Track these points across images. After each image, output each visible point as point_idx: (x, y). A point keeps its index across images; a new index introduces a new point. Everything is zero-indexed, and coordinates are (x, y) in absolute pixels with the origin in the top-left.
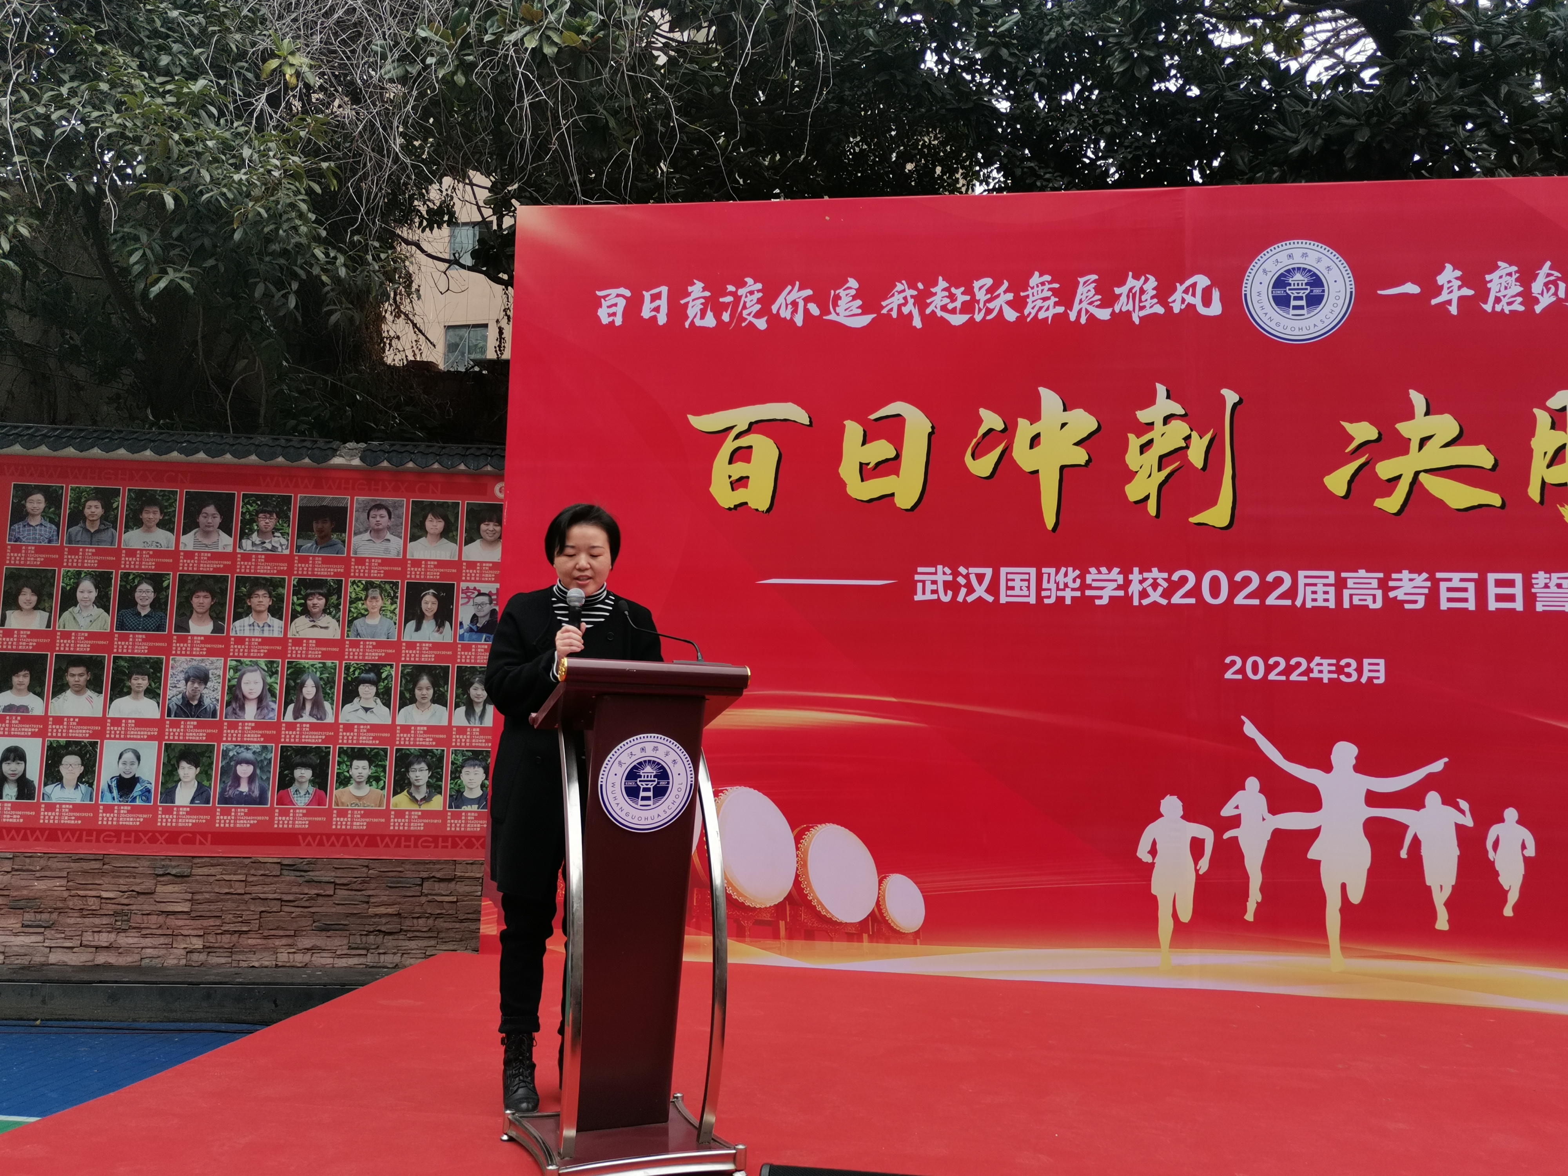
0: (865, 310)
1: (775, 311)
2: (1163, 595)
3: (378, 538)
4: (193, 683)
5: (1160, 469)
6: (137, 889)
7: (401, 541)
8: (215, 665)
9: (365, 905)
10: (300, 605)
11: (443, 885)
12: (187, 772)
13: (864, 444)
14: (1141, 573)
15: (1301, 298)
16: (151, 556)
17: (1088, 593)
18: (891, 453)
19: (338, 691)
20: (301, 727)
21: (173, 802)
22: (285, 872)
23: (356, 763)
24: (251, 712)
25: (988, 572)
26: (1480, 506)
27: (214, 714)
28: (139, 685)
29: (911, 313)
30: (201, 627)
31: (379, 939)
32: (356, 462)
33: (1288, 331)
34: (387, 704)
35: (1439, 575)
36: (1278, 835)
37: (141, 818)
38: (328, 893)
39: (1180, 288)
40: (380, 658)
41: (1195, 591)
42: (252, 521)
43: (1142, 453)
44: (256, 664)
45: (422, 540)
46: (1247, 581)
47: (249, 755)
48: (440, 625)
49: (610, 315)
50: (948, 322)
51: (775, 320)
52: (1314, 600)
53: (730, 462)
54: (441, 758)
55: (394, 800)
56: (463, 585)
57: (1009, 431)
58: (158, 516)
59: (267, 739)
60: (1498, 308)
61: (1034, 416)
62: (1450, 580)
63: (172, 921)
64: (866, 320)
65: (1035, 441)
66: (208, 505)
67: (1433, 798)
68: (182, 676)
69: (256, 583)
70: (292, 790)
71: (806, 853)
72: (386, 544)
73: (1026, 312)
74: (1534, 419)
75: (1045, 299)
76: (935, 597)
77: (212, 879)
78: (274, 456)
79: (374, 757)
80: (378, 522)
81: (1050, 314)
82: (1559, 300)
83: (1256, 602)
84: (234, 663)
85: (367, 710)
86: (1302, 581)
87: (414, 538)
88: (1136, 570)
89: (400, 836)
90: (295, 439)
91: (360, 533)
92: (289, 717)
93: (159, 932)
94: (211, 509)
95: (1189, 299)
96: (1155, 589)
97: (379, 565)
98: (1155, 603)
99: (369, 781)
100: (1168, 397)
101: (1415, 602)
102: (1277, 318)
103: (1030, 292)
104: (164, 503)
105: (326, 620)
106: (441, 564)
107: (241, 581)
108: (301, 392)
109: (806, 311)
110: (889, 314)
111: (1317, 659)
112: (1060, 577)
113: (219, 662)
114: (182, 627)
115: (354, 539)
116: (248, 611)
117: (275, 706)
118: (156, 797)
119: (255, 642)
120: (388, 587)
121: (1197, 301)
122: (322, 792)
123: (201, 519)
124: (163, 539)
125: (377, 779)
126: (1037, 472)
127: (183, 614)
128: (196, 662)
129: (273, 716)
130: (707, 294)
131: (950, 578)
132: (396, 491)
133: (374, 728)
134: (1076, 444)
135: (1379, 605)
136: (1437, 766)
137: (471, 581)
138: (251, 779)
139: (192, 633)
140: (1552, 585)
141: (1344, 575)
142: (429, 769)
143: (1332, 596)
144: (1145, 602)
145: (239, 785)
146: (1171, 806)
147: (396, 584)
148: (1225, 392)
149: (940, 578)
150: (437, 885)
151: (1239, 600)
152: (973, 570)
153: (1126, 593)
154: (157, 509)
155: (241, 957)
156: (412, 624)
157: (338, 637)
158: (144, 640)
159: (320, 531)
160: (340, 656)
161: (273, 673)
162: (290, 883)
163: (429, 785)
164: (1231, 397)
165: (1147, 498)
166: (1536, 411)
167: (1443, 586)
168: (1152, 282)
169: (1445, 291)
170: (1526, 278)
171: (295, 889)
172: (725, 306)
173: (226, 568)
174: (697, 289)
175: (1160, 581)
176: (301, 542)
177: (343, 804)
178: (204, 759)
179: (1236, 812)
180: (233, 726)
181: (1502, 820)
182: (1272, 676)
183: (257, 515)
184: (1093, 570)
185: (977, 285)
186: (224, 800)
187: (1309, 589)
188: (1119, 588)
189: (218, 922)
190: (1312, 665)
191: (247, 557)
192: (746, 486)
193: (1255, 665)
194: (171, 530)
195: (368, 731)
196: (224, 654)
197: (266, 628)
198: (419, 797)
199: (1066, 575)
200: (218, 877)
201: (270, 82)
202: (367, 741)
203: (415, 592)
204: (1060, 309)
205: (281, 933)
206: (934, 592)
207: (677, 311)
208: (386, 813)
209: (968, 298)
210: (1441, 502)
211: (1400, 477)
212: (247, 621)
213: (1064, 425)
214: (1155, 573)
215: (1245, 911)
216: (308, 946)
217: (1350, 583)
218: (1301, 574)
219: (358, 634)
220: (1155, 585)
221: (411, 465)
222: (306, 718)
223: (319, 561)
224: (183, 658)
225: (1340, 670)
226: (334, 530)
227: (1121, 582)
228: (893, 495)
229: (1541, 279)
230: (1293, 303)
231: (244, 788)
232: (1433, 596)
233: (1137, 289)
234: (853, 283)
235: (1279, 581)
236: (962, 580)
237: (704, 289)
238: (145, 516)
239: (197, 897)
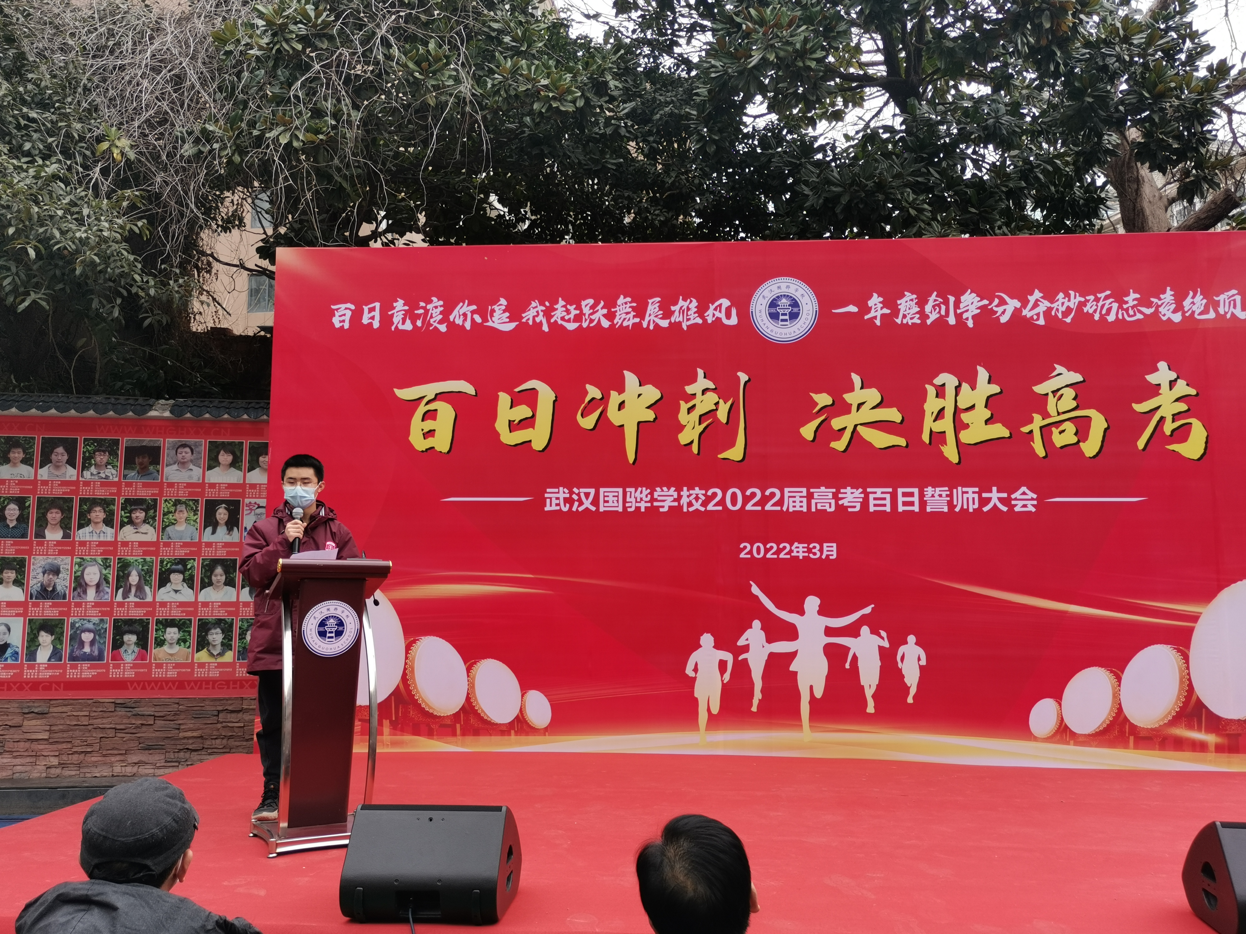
0: (511, 319)
1: (452, 320)
2: (702, 505)
3: (184, 468)
4: (49, 575)
5: (700, 424)
6: (9, 723)
7: (201, 470)
8: (64, 562)
9: (177, 731)
10: (126, 517)
11: (233, 715)
12: (45, 638)
13: (511, 408)
14: (688, 490)
15: (785, 314)
16: (16, 484)
17: (655, 504)
18: (530, 414)
19: (155, 579)
20: (128, 605)
21: (35, 660)
22: (118, 709)
23: (169, 630)
24: (91, 594)
25: (592, 491)
26: (893, 446)
27: (64, 598)
28: (9, 578)
29: (541, 322)
30: (54, 535)
31: (187, 755)
32: (167, 414)
33: (778, 335)
34: (192, 587)
35: (869, 490)
36: (772, 655)
37: (12, 672)
38: (149, 723)
39: (712, 307)
40: (186, 554)
41: (722, 502)
42: (90, 458)
43: (689, 413)
44: (95, 560)
45: (217, 469)
46: (753, 495)
47: (90, 626)
48: (230, 530)
49: (341, 322)
50: (565, 328)
51: (452, 326)
52: (794, 507)
53: (423, 420)
54: (231, 625)
55: (197, 655)
56: (247, 501)
57: (605, 399)
58: (22, 456)
59: (104, 614)
60: (905, 321)
61: (621, 389)
62: (875, 493)
63: (35, 746)
64: (511, 326)
65: (621, 406)
66: (58, 447)
67: (865, 630)
68: (40, 570)
69: (95, 502)
70: (122, 650)
71: (474, 679)
72: (190, 473)
73: (615, 322)
74: (925, 392)
75: (627, 313)
76: (558, 508)
77: (64, 715)
78: (107, 411)
79: (182, 625)
80: (183, 458)
81: (630, 323)
82: (941, 316)
83: (759, 508)
84: (79, 560)
85: (176, 591)
86: (787, 495)
87: (210, 468)
88: (685, 489)
89: (202, 681)
90: (121, 397)
91: (171, 465)
92: (119, 598)
93: (26, 754)
94: (60, 450)
95: (717, 314)
96: (697, 501)
97: (185, 487)
98: (697, 510)
99: (178, 642)
100: (705, 377)
101: (855, 507)
102: (771, 327)
103: (618, 309)
104: (26, 445)
105: (146, 528)
106: (230, 486)
107: (83, 501)
108: (125, 360)
109: (473, 320)
110: (527, 323)
111: (796, 544)
112: (638, 494)
113: (68, 559)
114: (40, 534)
115: (166, 470)
116: (88, 522)
117: (109, 591)
118: (22, 658)
119: (94, 545)
120: (191, 503)
121: (722, 316)
122: (144, 651)
123: (53, 457)
124: (25, 472)
125: (185, 641)
126: (623, 426)
127: (41, 526)
128: (51, 560)
129: (107, 598)
130: (406, 308)
131: (568, 496)
132: (197, 434)
133: (182, 604)
134: (648, 408)
135: (833, 509)
136: (868, 610)
137: (252, 498)
138: (92, 643)
139: (47, 539)
140: (936, 495)
141: (812, 490)
142: (223, 633)
143: (805, 504)
144: (691, 509)
145: (83, 647)
146: (707, 640)
147: (197, 501)
148: (740, 374)
149: (562, 496)
150: (229, 715)
151: (749, 507)
152: (582, 490)
153: (679, 504)
154: (20, 450)
155: (86, 770)
156: (209, 529)
157: (155, 539)
158: (12, 545)
159: (141, 464)
160: (156, 553)
161: (107, 567)
162: (121, 717)
163: (223, 644)
164: (743, 377)
165: (692, 442)
166: (927, 386)
167: (871, 496)
168: (695, 303)
169: (873, 311)
170: (922, 302)
171: (125, 721)
172: (418, 316)
173: (72, 492)
174: (400, 305)
175: (700, 496)
176: (127, 472)
177: (160, 659)
178: (57, 630)
179: (746, 643)
180: (79, 605)
181: (906, 643)
182: (769, 556)
183: (94, 453)
184: (658, 489)
185: (584, 303)
186: (72, 658)
187: (791, 500)
188: (675, 500)
189: (69, 746)
190: (793, 548)
191: (87, 483)
192: (433, 436)
193: (758, 549)
194: (32, 465)
195: (178, 607)
196: (71, 553)
197: (102, 535)
198: (215, 653)
199: (641, 492)
200: (69, 714)
201: (103, 158)
202: (177, 614)
203: (211, 506)
204: (637, 320)
205: (116, 752)
206: (557, 505)
207: (386, 319)
208: (191, 665)
209: (578, 312)
210: (870, 445)
211: (845, 428)
212: (87, 529)
213: (639, 395)
214: (697, 490)
215: (751, 705)
216: (136, 761)
217: (816, 496)
218: (786, 490)
219: (170, 538)
220: (697, 499)
221: (207, 415)
222: (132, 598)
223: (140, 485)
224: (41, 557)
225: (809, 551)
226: (151, 463)
227: (676, 496)
228: (530, 441)
229: (931, 303)
230: (781, 317)
231: (87, 649)
232: (865, 503)
233: (685, 307)
234: (503, 301)
235: (773, 495)
236: (575, 497)
237: (404, 305)
238: (11, 455)
239: (53, 728)
